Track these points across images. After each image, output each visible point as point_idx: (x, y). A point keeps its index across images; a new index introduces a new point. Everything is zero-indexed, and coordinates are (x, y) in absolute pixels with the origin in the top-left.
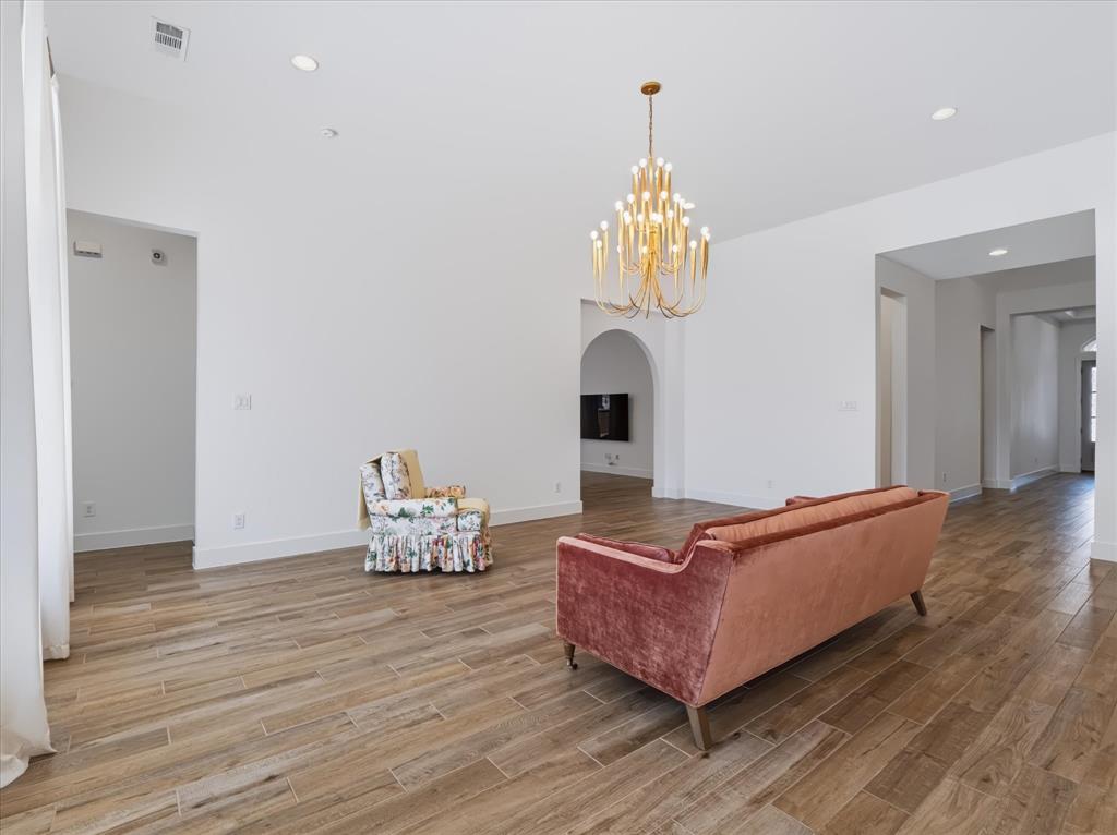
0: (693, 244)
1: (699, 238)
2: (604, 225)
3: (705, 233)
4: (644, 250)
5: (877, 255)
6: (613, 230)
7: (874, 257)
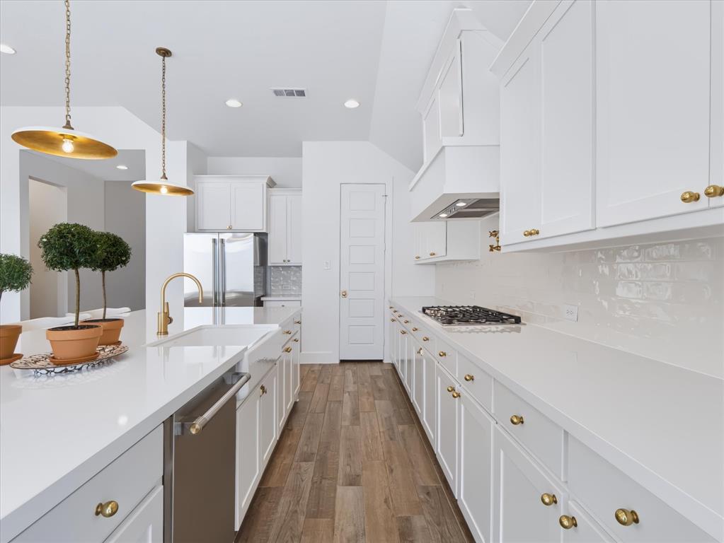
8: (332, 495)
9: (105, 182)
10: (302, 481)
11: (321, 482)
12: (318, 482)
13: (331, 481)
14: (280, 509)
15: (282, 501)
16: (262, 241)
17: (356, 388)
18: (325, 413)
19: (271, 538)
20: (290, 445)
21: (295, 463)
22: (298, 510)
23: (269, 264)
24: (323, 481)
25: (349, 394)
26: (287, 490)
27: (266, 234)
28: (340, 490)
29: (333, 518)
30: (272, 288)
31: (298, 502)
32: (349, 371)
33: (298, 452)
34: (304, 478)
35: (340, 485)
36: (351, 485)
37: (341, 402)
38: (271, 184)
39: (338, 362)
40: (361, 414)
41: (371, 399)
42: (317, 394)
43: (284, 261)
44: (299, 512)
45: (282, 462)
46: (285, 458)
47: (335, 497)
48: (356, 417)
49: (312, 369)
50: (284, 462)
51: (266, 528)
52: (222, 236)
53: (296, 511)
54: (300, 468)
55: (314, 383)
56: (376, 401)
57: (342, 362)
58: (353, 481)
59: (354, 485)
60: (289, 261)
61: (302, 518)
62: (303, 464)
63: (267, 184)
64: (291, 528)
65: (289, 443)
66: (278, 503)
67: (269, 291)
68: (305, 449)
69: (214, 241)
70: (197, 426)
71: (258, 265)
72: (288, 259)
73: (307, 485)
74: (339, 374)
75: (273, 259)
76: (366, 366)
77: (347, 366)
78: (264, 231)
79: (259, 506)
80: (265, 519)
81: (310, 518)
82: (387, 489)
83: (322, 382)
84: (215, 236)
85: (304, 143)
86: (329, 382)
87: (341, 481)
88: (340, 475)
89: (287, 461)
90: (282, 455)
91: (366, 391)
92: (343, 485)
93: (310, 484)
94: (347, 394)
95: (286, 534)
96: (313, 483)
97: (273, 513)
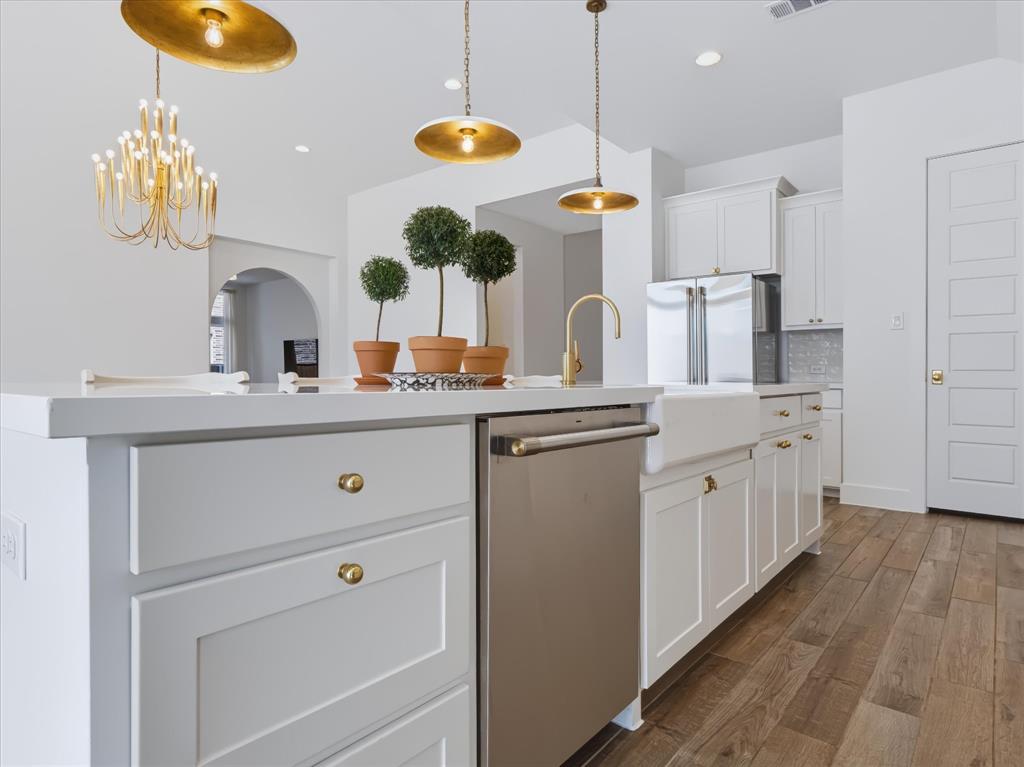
0: (205, 185)
1: (209, 181)
2: (110, 154)
3: (213, 176)
4: (151, 182)
5: (477, 207)
6: (118, 159)
7: (474, 208)
8: (846, 710)
9: (565, 237)
10: (790, 669)
11: (826, 682)
12: (822, 680)
13: (849, 688)
14: (735, 693)
15: (743, 683)
16: (770, 289)
17: (956, 558)
18: (869, 582)
19: (706, 727)
20: (783, 612)
21: (783, 640)
22: (768, 706)
23: (783, 328)
24: (833, 681)
25: (935, 565)
26: (757, 672)
27: (776, 278)
28: (864, 707)
29: (836, 743)
30: (791, 369)
31: (773, 695)
32: (946, 530)
33: (795, 626)
34: (793, 665)
35: (867, 699)
36: (893, 706)
37: (911, 574)
38: (787, 190)
39: (923, 511)
40: (954, 603)
41: (989, 582)
42: (862, 551)
43: (812, 321)
44: (768, 709)
45: (760, 631)
46: (767, 627)
47: (849, 715)
48: (940, 602)
49: (861, 514)
50: (764, 633)
51: (701, 710)
52: (701, 283)
53: (764, 708)
54: (792, 649)
55: (861, 534)
56: (1000, 588)
57: (933, 511)
58: (899, 701)
59: (903, 710)
60: (820, 321)
61: (771, 723)
62: (801, 646)
63: (777, 189)
64: (746, 729)
65: (783, 608)
66: (734, 685)
67: (784, 375)
68: (811, 624)
69: (690, 291)
70: (522, 446)
71: (764, 329)
72: (818, 317)
73: (796, 679)
74: (920, 530)
75: (790, 320)
76: (993, 527)
77: (944, 520)
78: (773, 271)
79: (701, 676)
80: (705, 698)
81: (788, 727)
82: (988, 746)
83: (878, 536)
84: (691, 284)
85: (845, 101)
86: (893, 538)
87: (872, 695)
88: (874, 683)
89: (770, 632)
90: (765, 622)
91: (979, 567)
92: (873, 701)
93: (803, 678)
94: (930, 563)
95: (733, 732)
96: (810, 678)
97: (721, 696)
